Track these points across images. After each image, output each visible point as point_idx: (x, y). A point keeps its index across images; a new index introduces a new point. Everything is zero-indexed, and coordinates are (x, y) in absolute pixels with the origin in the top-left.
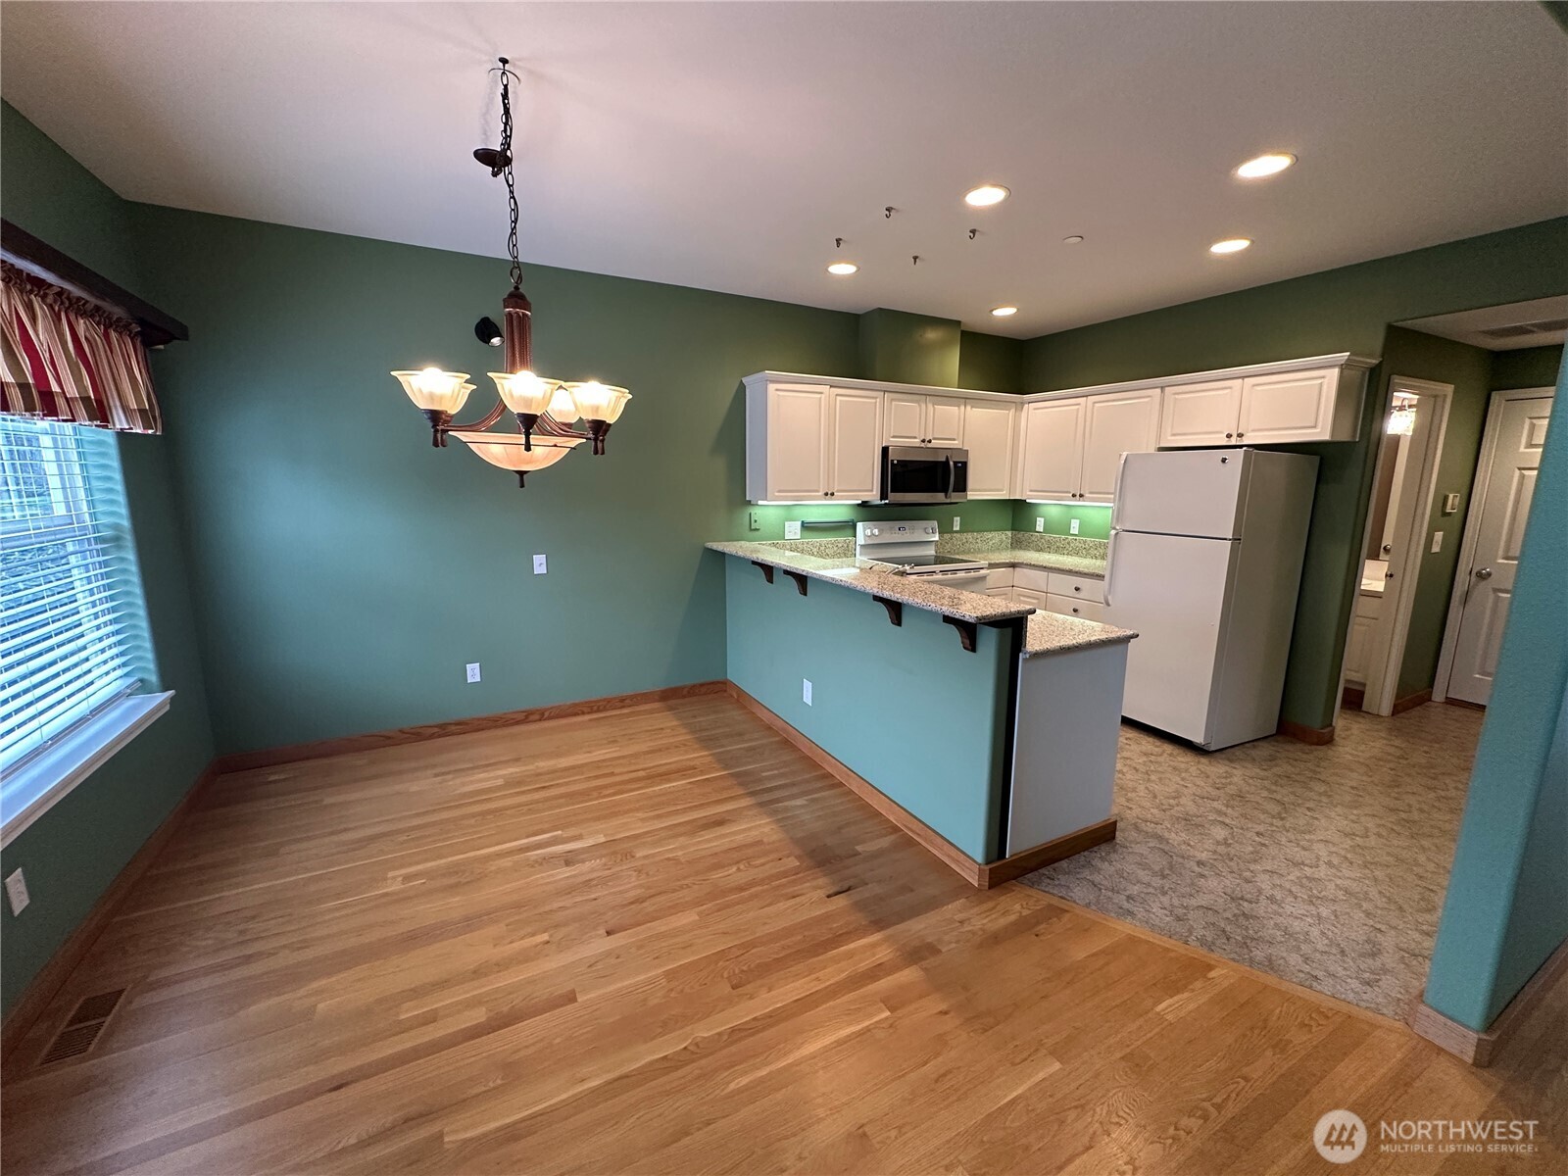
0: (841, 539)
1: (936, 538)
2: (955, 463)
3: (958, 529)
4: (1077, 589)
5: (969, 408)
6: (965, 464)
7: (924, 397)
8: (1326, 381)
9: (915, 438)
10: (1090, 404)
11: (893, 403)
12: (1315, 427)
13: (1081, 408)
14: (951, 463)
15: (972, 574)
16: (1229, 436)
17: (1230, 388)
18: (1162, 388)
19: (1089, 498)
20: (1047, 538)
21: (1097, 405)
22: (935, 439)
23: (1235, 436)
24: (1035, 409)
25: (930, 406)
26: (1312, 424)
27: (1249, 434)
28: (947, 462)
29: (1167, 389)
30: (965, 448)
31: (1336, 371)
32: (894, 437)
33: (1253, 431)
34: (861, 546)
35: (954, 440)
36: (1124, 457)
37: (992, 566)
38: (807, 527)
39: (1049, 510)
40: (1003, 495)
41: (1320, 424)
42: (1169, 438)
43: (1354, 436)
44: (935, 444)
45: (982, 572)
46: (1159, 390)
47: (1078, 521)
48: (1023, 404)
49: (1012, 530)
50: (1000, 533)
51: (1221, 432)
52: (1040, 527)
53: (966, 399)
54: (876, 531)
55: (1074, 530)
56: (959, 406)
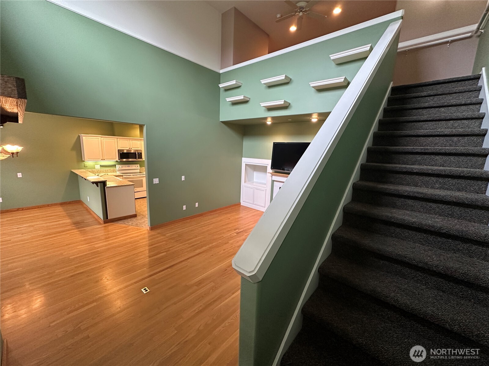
0: (112, 169)
1: (139, 168)
6: (141, 153)
7: (129, 139)
9: (127, 148)
11: (120, 141)
14: (137, 153)
22: (133, 148)
25: (131, 141)
32: (121, 148)
34: (118, 170)
35: (139, 148)
54: (121, 167)
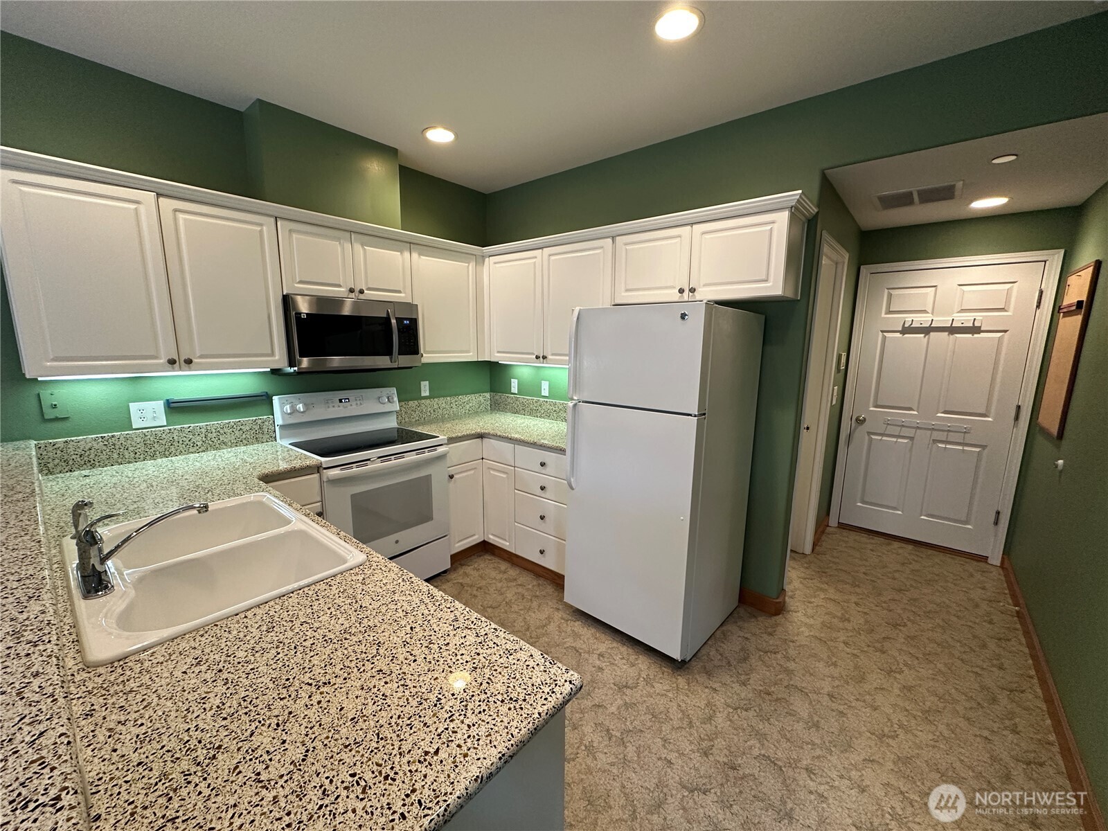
0: (247, 419)
1: (396, 406)
2: (399, 320)
3: (427, 394)
4: (543, 464)
5: (415, 255)
6: (414, 322)
7: (348, 234)
8: (775, 226)
9: (339, 286)
10: (546, 257)
11: (294, 236)
12: (766, 281)
13: (538, 261)
14: (394, 321)
15: (427, 455)
16: (681, 291)
17: (679, 236)
18: (613, 238)
19: (551, 359)
20: (521, 400)
21: (553, 258)
22: (369, 289)
23: (687, 291)
24: (495, 263)
25: (358, 247)
26: (764, 277)
27: (700, 289)
28: (388, 319)
29: (618, 239)
30: (414, 303)
31: (785, 215)
32: (301, 282)
33: (705, 285)
34: (282, 427)
35: (399, 292)
36: (576, 313)
37: (451, 440)
38: (175, 408)
39: (523, 372)
40: (471, 357)
41: (771, 278)
42: (623, 294)
43: (796, 294)
44: (369, 295)
45: (441, 450)
46: (610, 240)
47: (548, 382)
48: (483, 257)
49: (491, 391)
50: (477, 395)
51: (674, 288)
52: (514, 389)
53: (411, 245)
54: (300, 407)
55: (545, 392)
56: (401, 252)
